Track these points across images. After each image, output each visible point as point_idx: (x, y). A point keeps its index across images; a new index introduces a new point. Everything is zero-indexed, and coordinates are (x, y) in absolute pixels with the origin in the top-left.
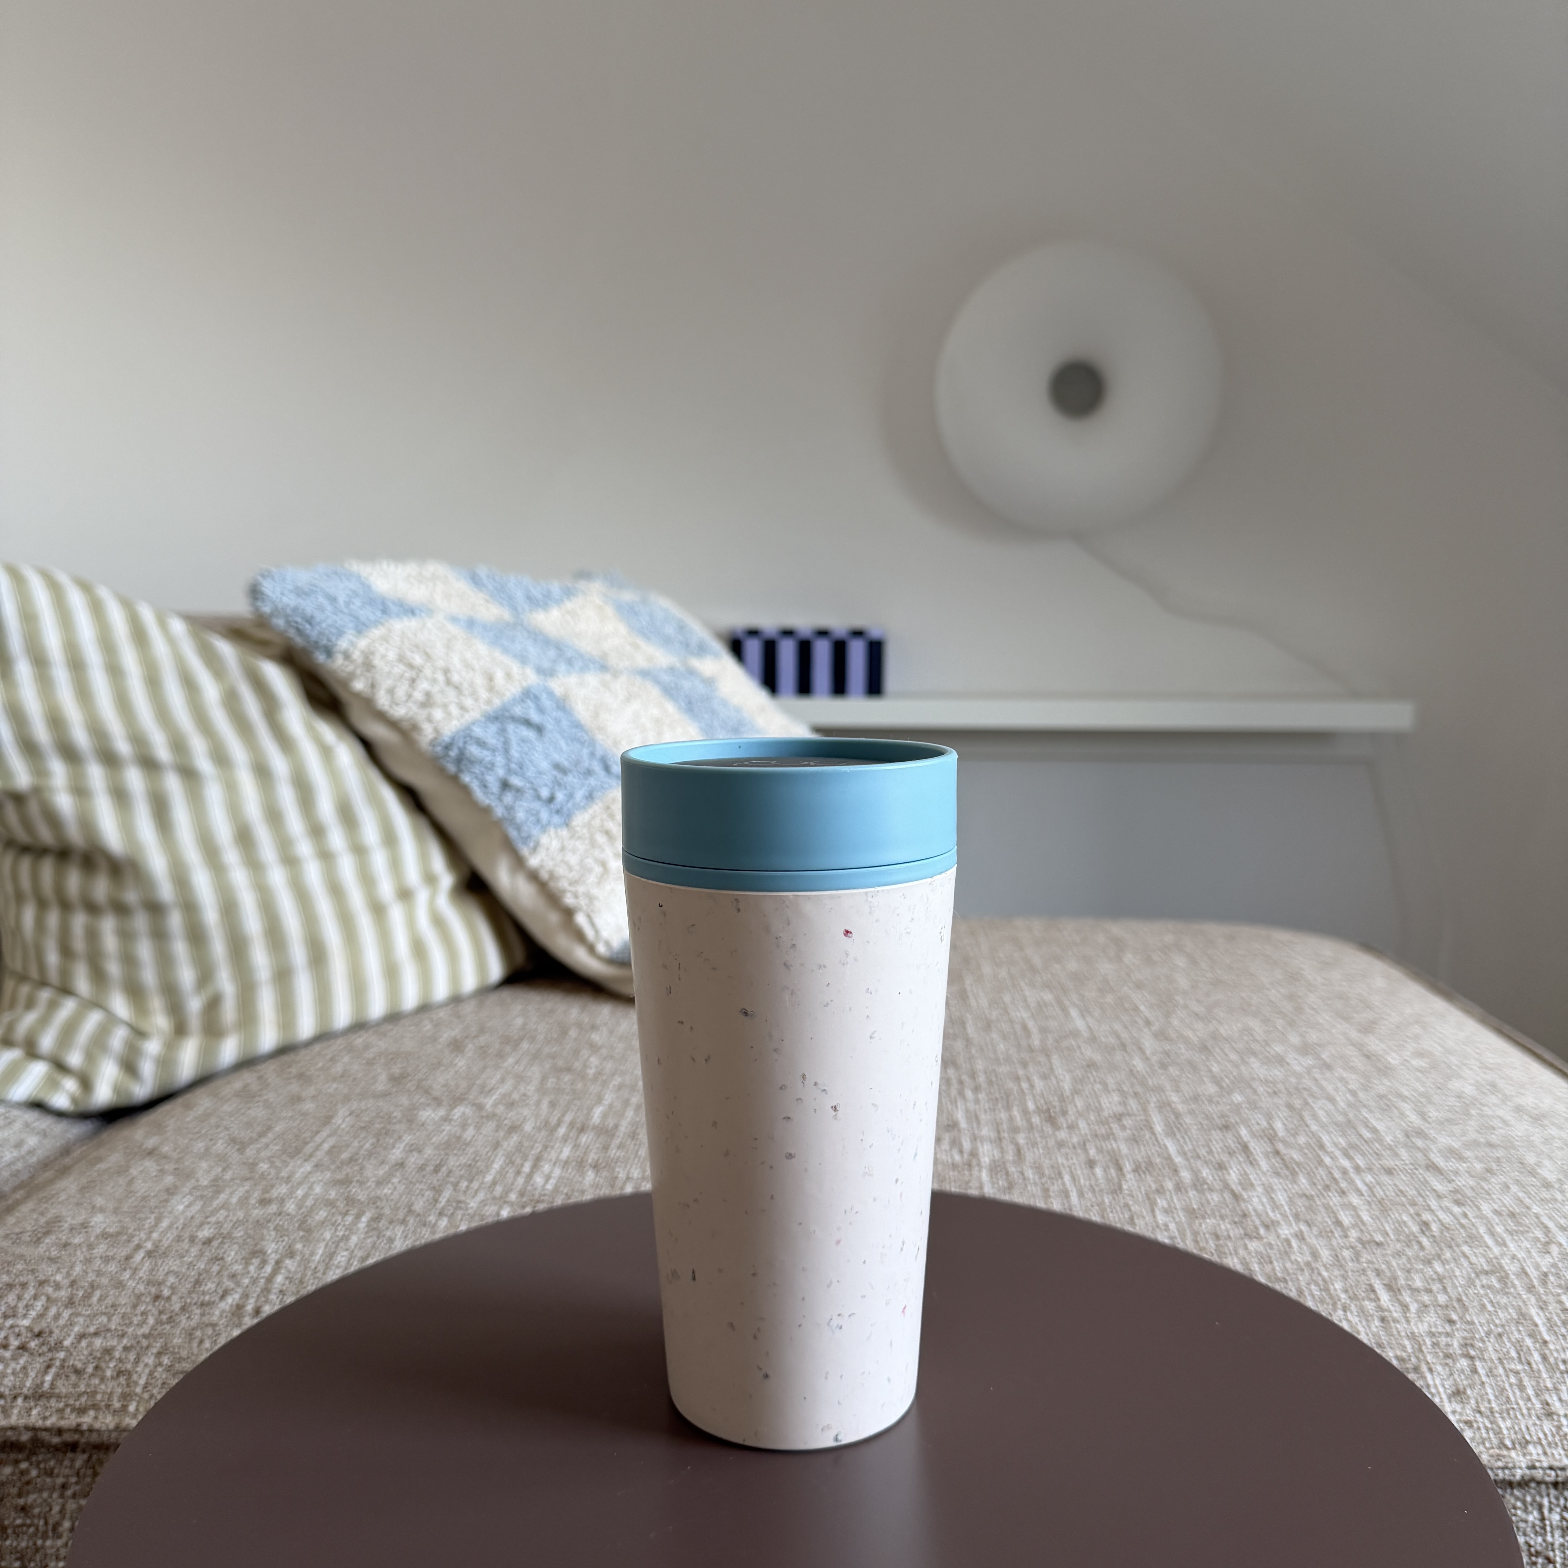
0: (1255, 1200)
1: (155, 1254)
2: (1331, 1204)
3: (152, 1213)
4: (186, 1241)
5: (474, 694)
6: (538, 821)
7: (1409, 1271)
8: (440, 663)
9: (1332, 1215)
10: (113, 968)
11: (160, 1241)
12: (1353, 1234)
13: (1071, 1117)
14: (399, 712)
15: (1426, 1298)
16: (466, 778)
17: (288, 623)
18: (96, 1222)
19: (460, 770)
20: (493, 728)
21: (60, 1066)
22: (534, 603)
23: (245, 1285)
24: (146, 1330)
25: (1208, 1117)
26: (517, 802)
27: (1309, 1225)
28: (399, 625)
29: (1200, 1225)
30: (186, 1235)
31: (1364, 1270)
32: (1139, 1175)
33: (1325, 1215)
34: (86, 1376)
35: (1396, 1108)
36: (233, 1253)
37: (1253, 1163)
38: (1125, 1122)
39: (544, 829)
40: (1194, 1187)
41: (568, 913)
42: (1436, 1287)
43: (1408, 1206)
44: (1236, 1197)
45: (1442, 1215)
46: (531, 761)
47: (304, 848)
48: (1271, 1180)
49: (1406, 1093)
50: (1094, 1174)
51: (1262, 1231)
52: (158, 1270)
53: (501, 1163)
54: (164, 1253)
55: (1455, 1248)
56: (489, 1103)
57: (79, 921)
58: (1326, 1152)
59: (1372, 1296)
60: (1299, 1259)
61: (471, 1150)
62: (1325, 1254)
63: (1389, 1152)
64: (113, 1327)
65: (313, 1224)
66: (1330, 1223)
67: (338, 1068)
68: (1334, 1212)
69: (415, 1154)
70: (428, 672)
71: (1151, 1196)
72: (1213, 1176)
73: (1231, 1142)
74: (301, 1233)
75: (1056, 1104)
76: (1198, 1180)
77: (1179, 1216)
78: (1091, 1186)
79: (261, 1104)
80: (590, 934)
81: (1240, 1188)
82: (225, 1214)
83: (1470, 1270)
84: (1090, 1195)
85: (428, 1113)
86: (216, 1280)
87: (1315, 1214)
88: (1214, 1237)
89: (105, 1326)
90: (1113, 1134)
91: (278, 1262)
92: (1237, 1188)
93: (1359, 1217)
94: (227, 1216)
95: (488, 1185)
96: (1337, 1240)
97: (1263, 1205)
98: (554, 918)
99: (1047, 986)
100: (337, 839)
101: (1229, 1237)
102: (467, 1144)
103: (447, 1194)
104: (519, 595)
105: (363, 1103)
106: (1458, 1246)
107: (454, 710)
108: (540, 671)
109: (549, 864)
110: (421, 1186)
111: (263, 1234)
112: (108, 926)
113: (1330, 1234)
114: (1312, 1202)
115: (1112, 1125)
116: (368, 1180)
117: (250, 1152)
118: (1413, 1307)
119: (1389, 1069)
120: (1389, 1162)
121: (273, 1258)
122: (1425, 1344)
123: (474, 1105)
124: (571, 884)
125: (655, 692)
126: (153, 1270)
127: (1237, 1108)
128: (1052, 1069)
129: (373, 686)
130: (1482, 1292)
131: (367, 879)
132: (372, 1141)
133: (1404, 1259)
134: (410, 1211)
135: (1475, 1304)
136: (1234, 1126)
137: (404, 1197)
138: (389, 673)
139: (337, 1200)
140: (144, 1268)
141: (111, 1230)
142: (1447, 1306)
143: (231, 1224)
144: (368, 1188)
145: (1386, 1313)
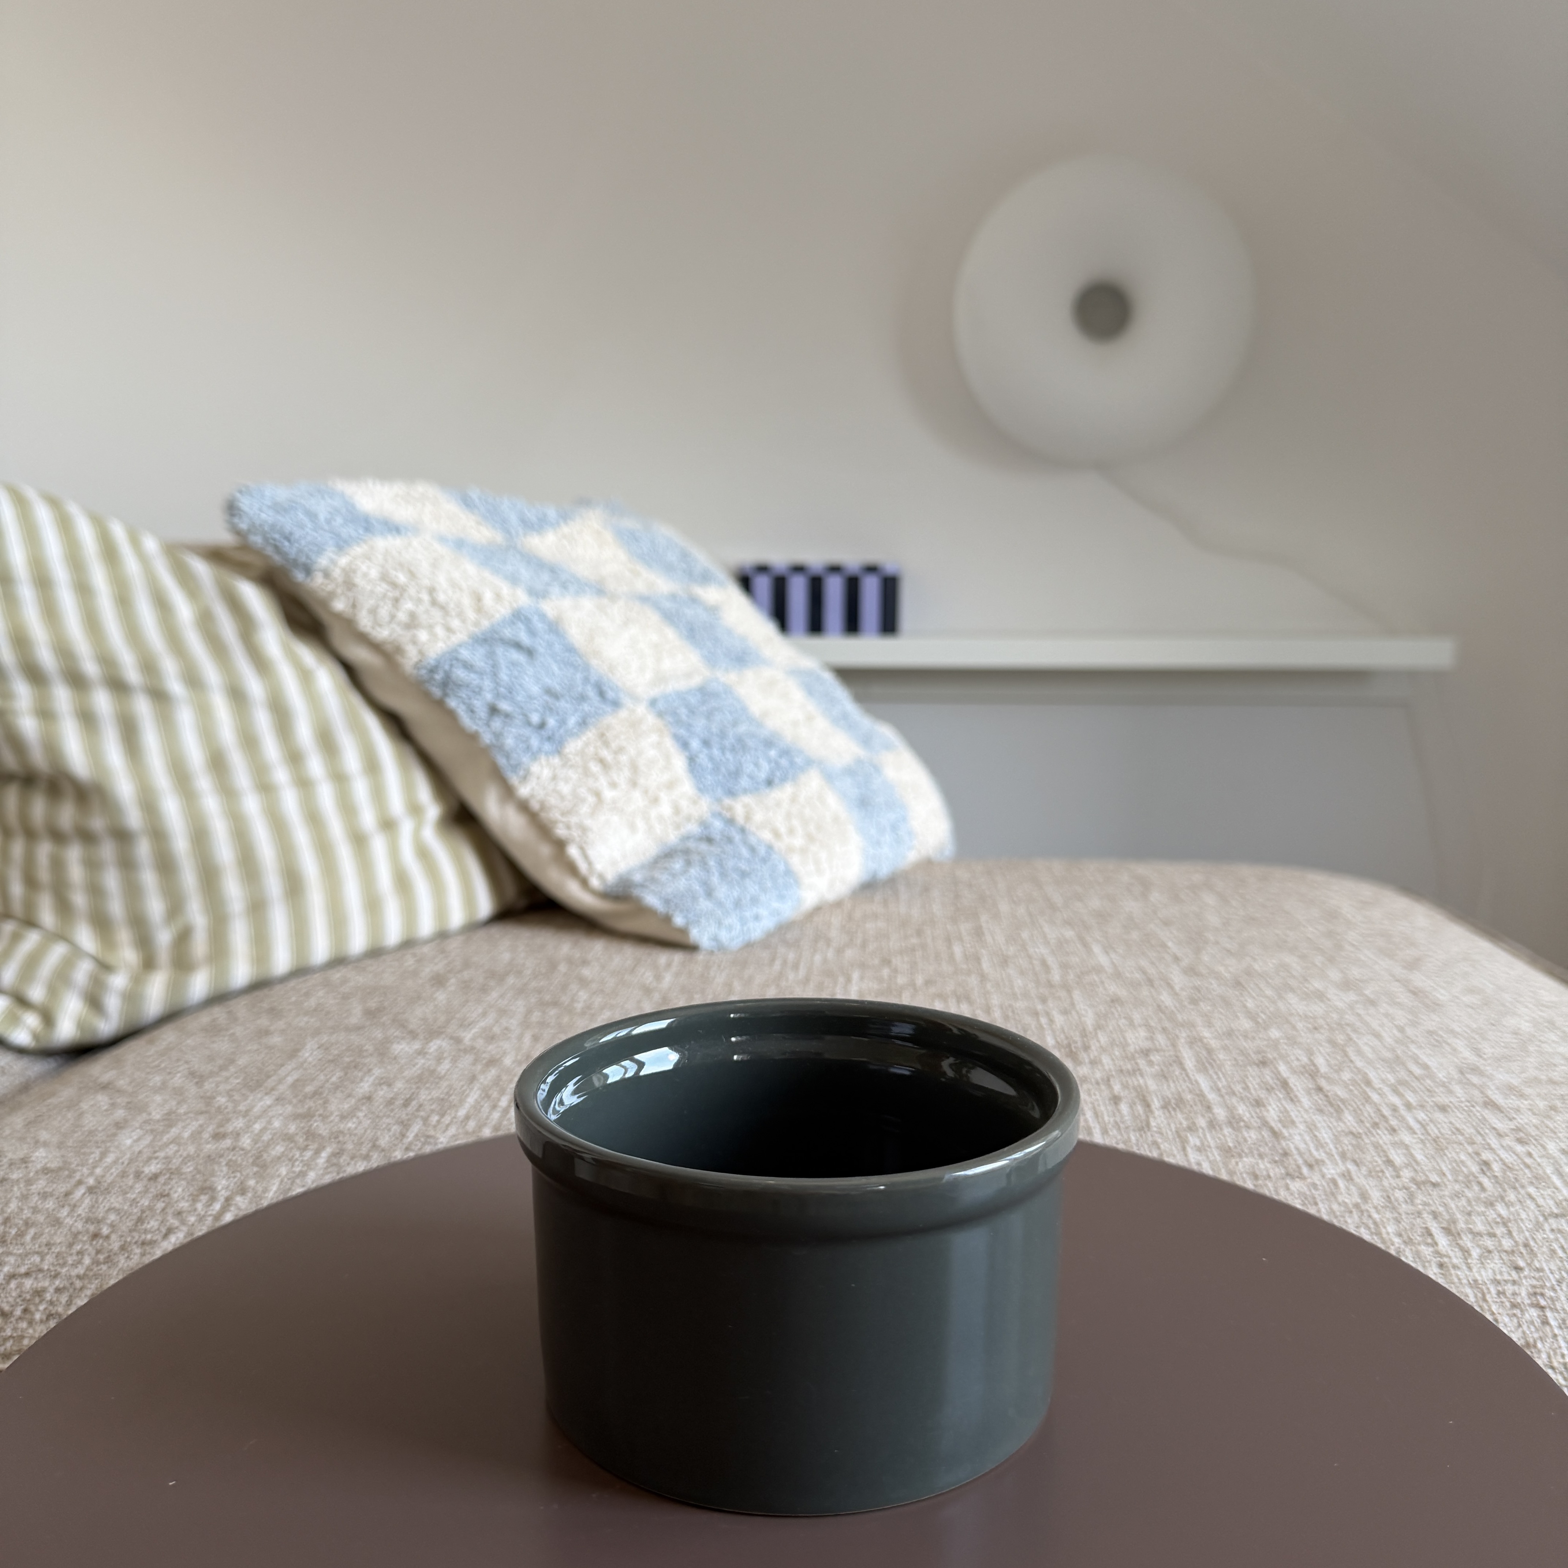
0: (1297, 1138)
1: (97, 1190)
2: (1381, 1142)
3: (98, 1147)
4: (131, 1176)
5: (461, 615)
6: (528, 748)
7: (1469, 1214)
8: (426, 582)
9: (1381, 1154)
10: (79, 899)
11: (103, 1176)
12: (1406, 1174)
13: (1094, 1053)
14: (382, 634)
15: (1489, 1243)
16: (452, 703)
17: (266, 539)
18: (37, 1157)
19: (446, 695)
20: (481, 651)
21: (21, 1001)
22: (528, 526)
23: (190, 1223)
24: (80, 1270)
25: (1243, 1052)
26: (506, 729)
27: (1357, 1165)
28: (382, 543)
29: (1237, 1163)
30: (132, 1170)
31: (1419, 1214)
32: (1169, 1112)
33: (1374, 1154)
34: (12, 1319)
35: (1448, 1044)
36: (180, 1190)
37: (1293, 1099)
38: (1152, 1058)
39: (535, 756)
40: (1230, 1124)
41: (560, 845)
42: (1500, 1231)
43: (1466, 1145)
44: (1275, 1134)
45: (1503, 1154)
46: (521, 685)
47: (281, 775)
48: (1314, 1117)
49: (1458, 1029)
50: (1119, 1111)
51: (1305, 1170)
52: (98, 1207)
53: (476, 1096)
54: (106, 1189)
55: (1520, 1189)
56: (467, 1036)
57: (44, 850)
58: (1374, 1089)
59: (1429, 1241)
60: (1346, 1200)
61: (444, 1084)
62: (1376, 1196)
63: (1441, 1089)
64: (46, 1267)
65: (269, 1159)
66: (1380, 1162)
67: (312, 1002)
68: (1384, 1151)
69: (385, 1088)
70: (412, 591)
71: (1182, 1134)
72: (1250, 1113)
73: (1268, 1077)
74: (255, 1169)
75: (1077, 1038)
76: (1234, 1118)
77: (1213, 1155)
78: (1116, 1122)
79: (226, 1038)
80: (583, 866)
81: (1279, 1125)
82: (176, 1148)
83: (1537, 1213)
84: (1115, 1132)
85: (401, 1047)
86: (160, 1218)
87: (1364, 1153)
88: (1252, 1177)
89: (37, 1266)
90: (1139, 1069)
91: (228, 1200)
92: (1277, 1126)
93: (1412, 1155)
94: (177, 1151)
95: (460, 1119)
96: (1389, 1180)
97: (1306, 1144)
98: (545, 850)
99: (1068, 923)
100: (315, 766)
101: (1269, 1177)
102: (441, 1078)
103: (416, 1128)
104: (513, 519)
105: (335, 1036)
106: (1523, 1187)
107: (440, 631)
108: (532, 592)
109: (540, 794)
110: (388, 1120)
111: (213, 1170)
112: (74, 855)
113: (1380, 1174)
114: (1359, 1140)
115: (1139, 1061)
116: (332, 1113)
117: (208, 1086)
118: (1475, 1253)
119: (1438, 1005)
120: (1443, 1099)
121: (223, 1194)
122: (1490, 1292)
123: (452, 1038)
124: (563, 814)
125: (654, 618)
126: (93, 1206)
127: (1275, 1045)
128: (1073, 1004)
129: (354, 606)
130: (1552, 1236)
131: (347, 808)
132: (339, 1074)
133: (1463, 1202)
134: (375, 1146)
135: (1545, 1249)
136: (1272, 1062)
137: (369, 1131)
138: (372, 592)
139: (297, 1134)
140: (84, 1206)
141: (53, 1165)
142: (1513, 1252)
143: (181, 1159)
144: (331, 1122)
145: (1446, 1260)
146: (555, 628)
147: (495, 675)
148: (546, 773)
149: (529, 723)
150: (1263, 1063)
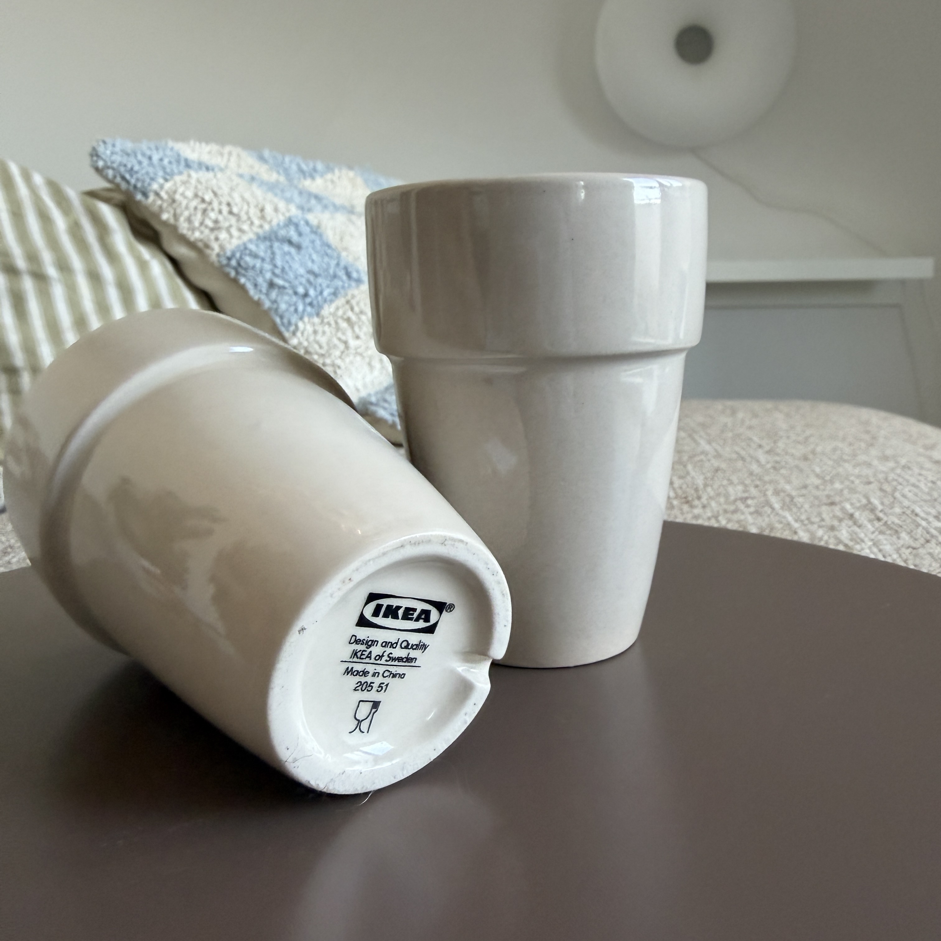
5: (249, 221)
6: (296, 310)
8: (224, 200)
13: (705, 500)
14: (195, 235)
16: (243, 280)
19: (239, 275)
20: (264, 245)
22: (304, 175)
26: (280, 297)
28: (196, 175)
37: (859, 525)
38: (748, 502)
39: (301, 317)
46: (291, 268)
48: (878, 537)
58: (922, 519)
73: (838, 513)
75: (692, 493)
90: (740, 510)
104: (293, 168)
107: (235, 232)
108: (301, 208)
109: (305, 344)
115: (739, 505)
124: (321, 356)
127: (840, 492)
128: (688, 473)
129: (176, 216)
136: (839, 503)
138: (187, 206)
146: (316, 231)
147: (273, 259)
148: (309, 329)
149: (296, 293)
150: (832, 504)
